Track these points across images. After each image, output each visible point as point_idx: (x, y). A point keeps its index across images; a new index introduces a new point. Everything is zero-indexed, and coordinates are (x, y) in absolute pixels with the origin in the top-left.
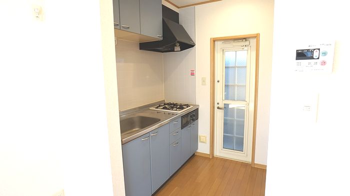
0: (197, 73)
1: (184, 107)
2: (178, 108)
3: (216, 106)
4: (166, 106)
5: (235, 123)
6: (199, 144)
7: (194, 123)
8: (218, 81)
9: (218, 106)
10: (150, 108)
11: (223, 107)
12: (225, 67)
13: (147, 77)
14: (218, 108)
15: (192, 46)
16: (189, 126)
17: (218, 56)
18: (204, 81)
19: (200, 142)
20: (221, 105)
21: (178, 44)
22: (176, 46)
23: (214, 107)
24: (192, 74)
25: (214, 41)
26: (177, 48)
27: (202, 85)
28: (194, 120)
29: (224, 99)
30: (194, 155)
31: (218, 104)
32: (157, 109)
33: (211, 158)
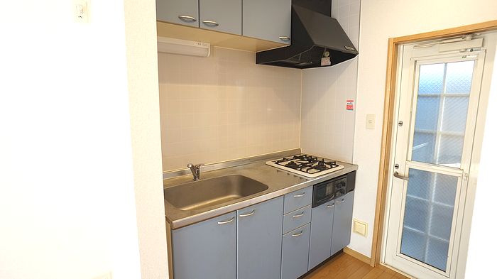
0: (358, 106)
1: (327, 166)
2: (315, 168)
3: (392, 170)
4: (295, 161)
5: (431, 210)
6: (353, 236)
7: (342, 197)
8: (401, 124)
9: (396, 170)
10: (267, 163)
11: (407, 174)
12: (418, 96)
13: (269, 110)
14: (396, 175)
15: (352, 55)
16: (333, 201)
17: (404, 74)
18: (370, 122)
19: (354, 232)
20: (403, 171)
21: (327, 54)
22: (324, 57)
23: (386, 172)
24: (350, 108)
25: (396, 44)
26: (326, 61)
27: (367, 128)
28: (343, 192)
29: (410, 159)
30: (341, 252)
31: (397, 167)
32: (276, 165)
33: (372, 265)
